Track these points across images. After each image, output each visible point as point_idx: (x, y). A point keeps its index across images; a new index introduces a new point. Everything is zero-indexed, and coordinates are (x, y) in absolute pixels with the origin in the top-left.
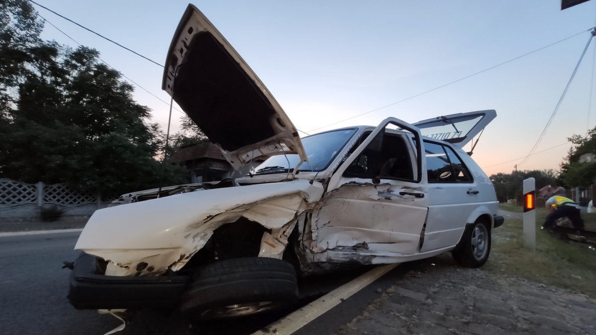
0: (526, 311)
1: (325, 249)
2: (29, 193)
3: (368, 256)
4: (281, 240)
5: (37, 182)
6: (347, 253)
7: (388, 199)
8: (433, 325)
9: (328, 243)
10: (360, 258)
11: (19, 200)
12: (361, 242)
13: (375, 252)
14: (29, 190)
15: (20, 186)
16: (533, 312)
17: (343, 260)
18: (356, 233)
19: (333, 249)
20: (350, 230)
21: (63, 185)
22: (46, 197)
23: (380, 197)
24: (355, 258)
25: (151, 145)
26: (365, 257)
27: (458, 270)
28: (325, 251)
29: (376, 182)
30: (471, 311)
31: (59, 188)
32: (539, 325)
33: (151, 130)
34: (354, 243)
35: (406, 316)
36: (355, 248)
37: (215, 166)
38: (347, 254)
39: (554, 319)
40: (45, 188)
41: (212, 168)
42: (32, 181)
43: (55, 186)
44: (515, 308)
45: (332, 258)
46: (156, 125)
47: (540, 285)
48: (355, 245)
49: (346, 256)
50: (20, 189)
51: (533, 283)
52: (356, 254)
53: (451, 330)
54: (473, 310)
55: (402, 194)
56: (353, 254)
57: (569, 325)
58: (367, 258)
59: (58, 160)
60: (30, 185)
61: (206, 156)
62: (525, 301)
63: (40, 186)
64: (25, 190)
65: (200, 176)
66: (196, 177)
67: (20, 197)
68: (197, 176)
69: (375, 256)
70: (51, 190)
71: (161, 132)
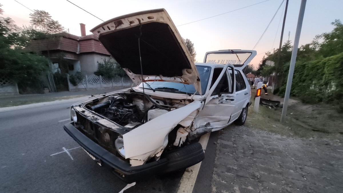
0: (267, 145)
1: (196, 128)
3: (211, 128)
4: (187, 130)
6: (203, 128)
7: (222, 103)
8: (242, 156)
9: (196, 125)
12: (208, 122)
13: (213, 127)
16: (269, 145)
17: (202, 132)
18: (206, 119)
19: (198, 128)
20: (204, 118)
23: (219, 103)
24: (206, 130)
25: (8, 37)
26: (209, 129)
27: (236, 127)
28: (196, 129)
29: (220, 96)
30: (251, 148)
32: (273, 151)
33: (4, 24)
34: (205, 123)
35: (231, 154)
36: (206, 126)
37: (67, 56)
39: (276, 147)
41: (65, 58)
44: (263, 144)
45: (198, 132)
46: (9, 19)
47: (266, 132)
49: (203, 130)
51: (263, 131)
52: (206, 128)
53: (249, 157)
54: (251, 147)
55: (226, 100)
57: (281, 149)
58: (210, 129)
61: (59, 48)
62: (264, 140)
65: (56, 63)
66: (52, 64)
68: (54, 63)
69: (213, 128)
71: (15, 26)
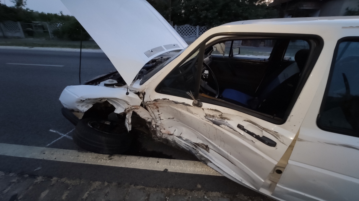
1: (172, 133)
2: (194, 31)
3: (205, 157)
5: (196, 26)
9: (175, 130)
10: (198, 154)
11: (191, 34)
12: (206, 144)
13: (212, 159)
14: (194, 29)
15: (191, 28)
19: (178, 137)
21: (206, 27)
22: (200, 33)
26: (202, 156)
28: (172, 135)
31: (204, 28)
34: (199, 141)
38: (188, 145)
40: (199, 28)
42: (195, 25)
43: (203, 28)
48: (197, 143)
50: (191, 29)
52: (196, 150)
56: (194, 149)
58: (204, 159)
59: (204, 13)
60: (194, 27)
63: (198, 27)
64: (193, 29)
67: (191, 33)
69: (211, 162)
70: (201, 30)
